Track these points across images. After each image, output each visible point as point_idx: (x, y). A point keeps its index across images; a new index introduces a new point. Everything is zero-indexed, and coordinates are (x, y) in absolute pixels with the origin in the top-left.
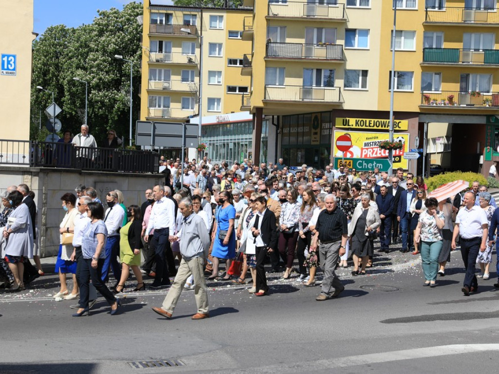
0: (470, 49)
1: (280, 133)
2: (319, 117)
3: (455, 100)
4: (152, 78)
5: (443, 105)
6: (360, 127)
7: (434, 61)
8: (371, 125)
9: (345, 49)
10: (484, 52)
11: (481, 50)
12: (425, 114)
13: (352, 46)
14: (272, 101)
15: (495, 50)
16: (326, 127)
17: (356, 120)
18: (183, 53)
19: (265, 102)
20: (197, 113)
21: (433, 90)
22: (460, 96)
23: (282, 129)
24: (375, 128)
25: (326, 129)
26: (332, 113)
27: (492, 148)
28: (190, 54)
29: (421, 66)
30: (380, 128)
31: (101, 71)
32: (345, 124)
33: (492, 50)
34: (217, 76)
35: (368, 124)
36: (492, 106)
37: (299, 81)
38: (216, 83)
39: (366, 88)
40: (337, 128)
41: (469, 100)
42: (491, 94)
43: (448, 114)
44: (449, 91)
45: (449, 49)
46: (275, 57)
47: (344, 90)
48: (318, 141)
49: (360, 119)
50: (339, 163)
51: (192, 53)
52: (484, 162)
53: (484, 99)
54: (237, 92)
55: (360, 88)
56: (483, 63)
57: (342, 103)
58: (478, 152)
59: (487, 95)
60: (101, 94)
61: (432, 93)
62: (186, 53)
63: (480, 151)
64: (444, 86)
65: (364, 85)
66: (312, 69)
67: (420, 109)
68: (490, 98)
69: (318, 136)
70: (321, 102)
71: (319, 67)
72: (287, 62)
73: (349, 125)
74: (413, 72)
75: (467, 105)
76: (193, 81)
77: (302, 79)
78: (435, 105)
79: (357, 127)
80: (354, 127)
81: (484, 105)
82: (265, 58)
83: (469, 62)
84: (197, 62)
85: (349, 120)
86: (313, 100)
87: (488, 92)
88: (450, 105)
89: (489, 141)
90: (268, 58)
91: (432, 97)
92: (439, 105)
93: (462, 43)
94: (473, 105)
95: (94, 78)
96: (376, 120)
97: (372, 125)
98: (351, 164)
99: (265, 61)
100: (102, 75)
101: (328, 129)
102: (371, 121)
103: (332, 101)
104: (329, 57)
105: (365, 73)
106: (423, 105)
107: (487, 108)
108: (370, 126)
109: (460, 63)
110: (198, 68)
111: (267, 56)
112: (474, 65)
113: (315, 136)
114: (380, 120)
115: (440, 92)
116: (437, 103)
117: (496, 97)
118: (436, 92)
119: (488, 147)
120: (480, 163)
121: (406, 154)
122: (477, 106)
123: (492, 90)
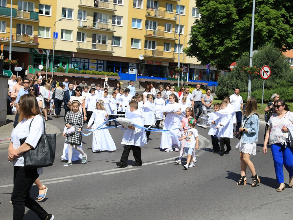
0: (21, 10)
3: (15, 38)
5: (7, 40)
7: (2, 15)
10: (30, 13)
11: (28, 11)
15: (35, 12)
21: (1, 31)
22: (17, 36)
27: (32, 66)
33: (32, 11)
36: (34, 43)
41: (21, 38)
42: (32, 36)
44: (11, 33)
52: (28, 74)
53: (30, 39)
56: (30, 19)
61: (1, 33)
68: (33, 39)
75: (21, 41)
78: (3, 40)
81: (30, 42)
83: (21, 17)
87: (31, 35)
89: (31, 62)
91: (1, 35)
92: (5, 40)
93: (17, 6)
94: (24, 42)
107: (32, 44)
109: (17, 17)
112: (25, 19)
115: (6, 33)
116: (5, 39)
117: (36, 38)
118: (3, 33)
119: (30, 66)
120: (25, 74)
121: (16, 68)
122: (27, 42)
123: (33, 34)
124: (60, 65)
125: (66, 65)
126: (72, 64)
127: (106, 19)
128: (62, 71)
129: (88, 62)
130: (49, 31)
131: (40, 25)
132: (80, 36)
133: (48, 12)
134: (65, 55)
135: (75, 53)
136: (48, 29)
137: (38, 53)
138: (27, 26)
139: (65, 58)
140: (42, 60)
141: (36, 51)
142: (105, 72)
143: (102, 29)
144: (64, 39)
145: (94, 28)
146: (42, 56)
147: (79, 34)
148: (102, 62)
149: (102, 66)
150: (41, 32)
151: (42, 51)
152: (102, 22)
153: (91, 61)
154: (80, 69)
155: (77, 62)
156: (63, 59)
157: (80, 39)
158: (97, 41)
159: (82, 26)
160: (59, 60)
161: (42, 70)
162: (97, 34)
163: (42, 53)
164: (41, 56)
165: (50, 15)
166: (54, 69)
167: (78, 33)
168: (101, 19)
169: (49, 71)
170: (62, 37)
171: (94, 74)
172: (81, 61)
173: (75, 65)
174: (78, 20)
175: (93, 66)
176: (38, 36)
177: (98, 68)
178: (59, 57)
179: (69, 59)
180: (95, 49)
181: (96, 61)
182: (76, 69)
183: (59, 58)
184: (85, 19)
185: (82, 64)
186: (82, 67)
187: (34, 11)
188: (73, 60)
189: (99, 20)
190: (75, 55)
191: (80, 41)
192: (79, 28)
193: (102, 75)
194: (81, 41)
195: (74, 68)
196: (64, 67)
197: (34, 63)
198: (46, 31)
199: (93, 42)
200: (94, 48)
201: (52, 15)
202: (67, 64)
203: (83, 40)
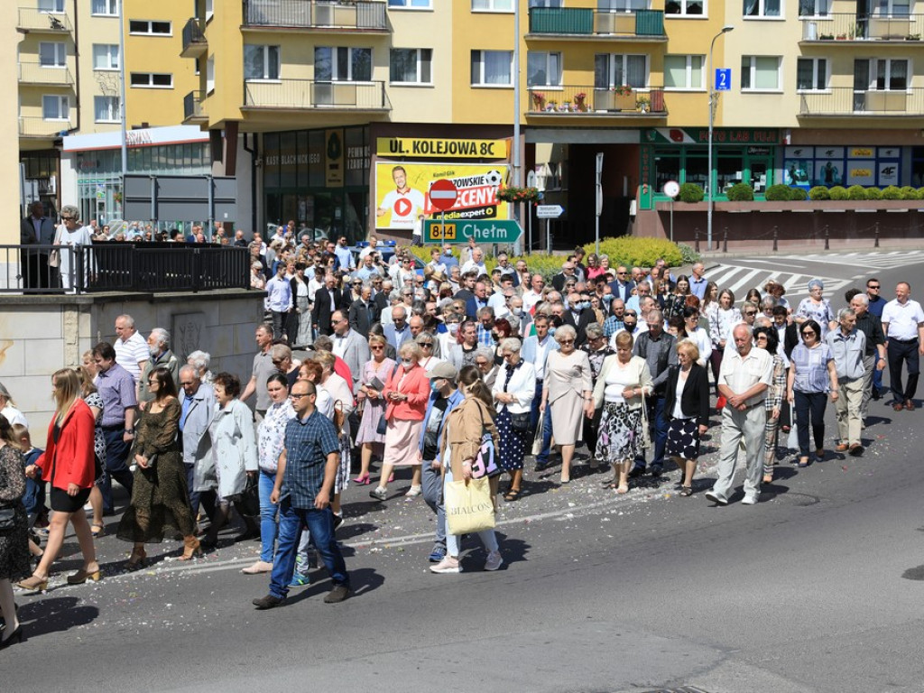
0: (610, 9)
1: (259, 165)
2: (341, 137)
3: (588, 101)
5: (567, 111)
6: (422, 155)
7: (549, 32)
8: (441, 150)
9: (390, 10)
10: (634, 15)
11: (629, 11)
12: (535, 128)
13: (402, 4)
14: (260, 108)
15: (654, 11)
16: (357, 155)
17: (414, 142)
18: (40, 9)
19: (247, 111)
20: (75, 126)
21: (548, 83)
22: (597, 95)
23: (264, 159)
24: (449, 155)
25: (356, 158)
26: (367, 130)
27: (650, 187)
28: (55, 12)
29: (527, 41)
30: (457, 155)
32: (394, 149)
33: (646, 10)
34: (109, 54)
35: (435, 149)
36: (651, 111)
37: (308, 71)
38: (110, 68)
39: (429, 81)
40: (379, 157)
41: (611, 101)
43: (575, 128)
44: (578, 86)
45: (574, 9)
46: (262, 25)
47: (391, 86)
48: (339, 181)
49: (422, 140)
50: (432, 231)
51: (58, 10)
52: (638, 212)
53: (638, 99)
54: (151, 84)
55: (419, 82)
56: (634, 35)
57: (388, 111)
58: (625, 194)
59: (643, 93)
61: (547, 90)
62: (47, 10)
63: (628, 193)
64: (567, 77)
65: (426, 77)
66: (331, 48)
67: (527, 119)
68: (647, 97)
69: (340, 173)
70: (350, 110)
71: (343, 44)
72: (282, 35)
73: (401, 151)
74: (511, 53)
75: (609, 111)
76: (62, 64)
77: (312, 68)
78: (552, 111)
79: (417, 155)
80: (411, 154)
81: (638, 110)
82: (241, 27)
83: (609, 33)
84: (70, 25)
85: (401, 142)
86: (336, 107)
87: (642, 86)
88: (579, 112)
89: (647, 173)
90: (249, 27)
91: (548, 98)
92: (560, 112)
94: (620, 111)
96: (450, 141)
97: (443, 150)
98: (454, 231)
99: (243, 33)
101: (360, 158)
102: (441, 143)
103: (370, 107)
104: (362, 25)
105: (427, 54)
106: (531, 111)
107: (644, 115)
108: (439, 152)
109: (595, 35)
110: (72, 39)
111: (245, 23)
112: (618, 38)
113: (334, 171)
114: (456, 141)
115: (561, 88)
116: (557, 108)
117: (657, 95)
118: (555, 88)
119: (645, 185)
120: (631, 214)
121: (542, 209)
122: (626, 112)
123: (648, 83)
124: (743, 175)
125: (764, 174)
126: (784, 168)
127: (906, 3)
128: (744, 196)
129: (842, 156)
130: (703, 68)
131: (672, 49)
132: (810, 71)
133: (699, 5)
134: (758, 141)
135: (792, 130)
136: (698, 60)
137: (667, 141)
138: (629, 57)
139: (760, 150)
140: (683, 162)
141: (659, 135)
142: (901, 190)
143: (888, 38)
144: (752, 88)
145: (858, 39)
146: (683, 151)
147: (804, 66)
148: (895, 153)
149: (894, 168)
150: (675, 73)
151: (682, 136)
152: (891, 16)
153: (853, 153)
154: (814, 183)
155: (802, 161)
156: (752, 154)
157: (811, 81)
158: (874, 84)
159: (813, 38)
160: (740, 159)
161: (677, 198)
162: (872, 58)
163: (682, 140)
164: (678, 152)
165: (705, 15)
166: (726, 189)
167: (800, 61)
168: (884, 4)
169: (701, 200)
170: (745, 81)
171: (860, 199)
172: (817, 156)
173: (798, 171)
174: (802, 17)
175: (861, 172)
176: (663, 87)
177: (881, 174)
178: (739, 151)
179: (773, 154)
180: (862, 113)
181: (871, 153)
182: (799, 183)
183: (740, 153)
184: (823, 13)
185: (820, 165)
186: (822, 174)
187: (651, 8)
188: (789, 154)
189: (877, 10)
190: (791, 140)
191: (811, 88)
192: (805, 46)
193: (889, 199)
194: (815, 90)
195: (794, 183)
196: (758, 180)
197: (658, 175)
198: (693, 68)
199: (855, 89)
200: (860, 109)
201: (709, 15)
202: (769, 171)
203: (821, 85)
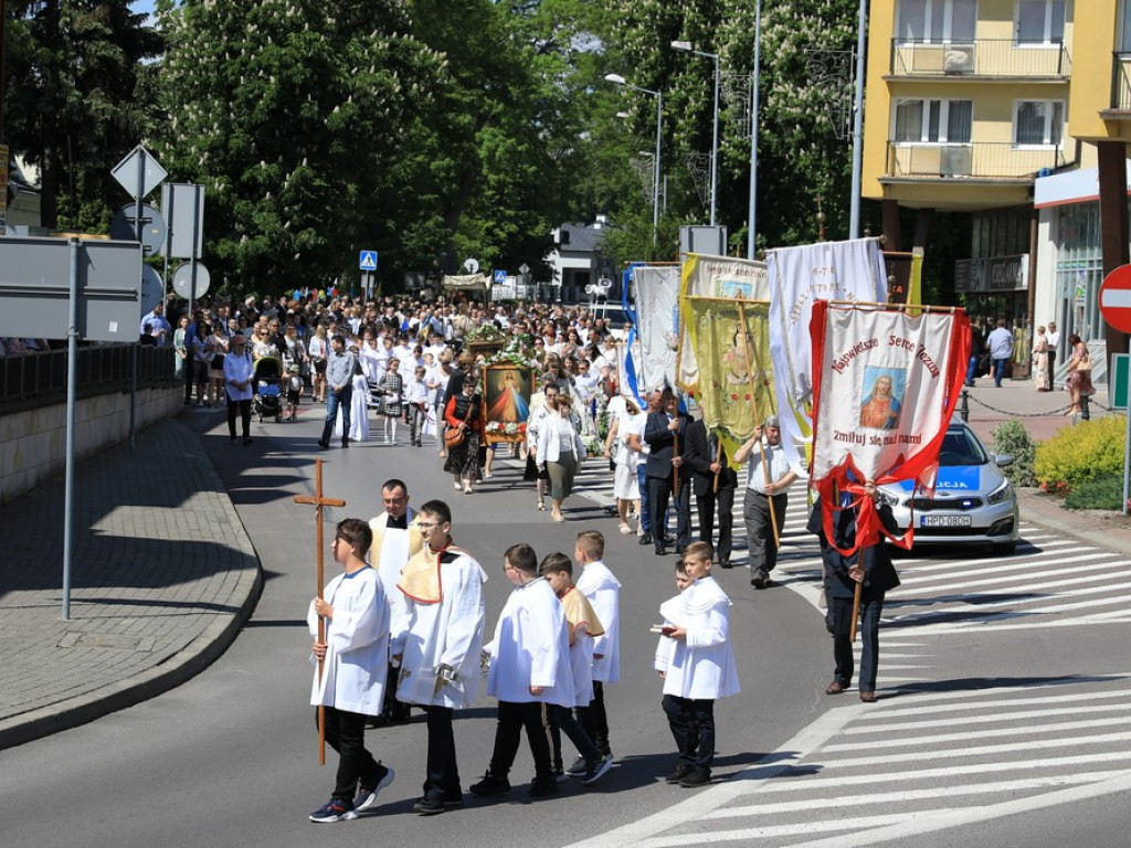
4: (910, 34)
20: (1070, 158)
31: (808, 13)
60: (803, 94)
76: (1056, 39)
95: (781, 39)
100: (810, 27)
